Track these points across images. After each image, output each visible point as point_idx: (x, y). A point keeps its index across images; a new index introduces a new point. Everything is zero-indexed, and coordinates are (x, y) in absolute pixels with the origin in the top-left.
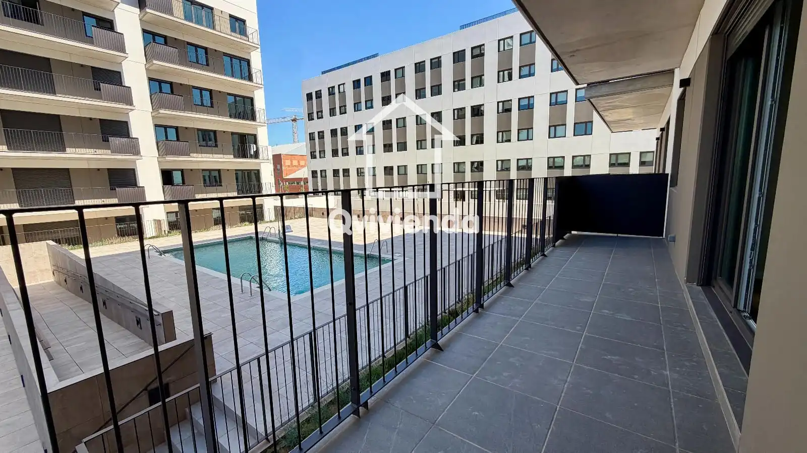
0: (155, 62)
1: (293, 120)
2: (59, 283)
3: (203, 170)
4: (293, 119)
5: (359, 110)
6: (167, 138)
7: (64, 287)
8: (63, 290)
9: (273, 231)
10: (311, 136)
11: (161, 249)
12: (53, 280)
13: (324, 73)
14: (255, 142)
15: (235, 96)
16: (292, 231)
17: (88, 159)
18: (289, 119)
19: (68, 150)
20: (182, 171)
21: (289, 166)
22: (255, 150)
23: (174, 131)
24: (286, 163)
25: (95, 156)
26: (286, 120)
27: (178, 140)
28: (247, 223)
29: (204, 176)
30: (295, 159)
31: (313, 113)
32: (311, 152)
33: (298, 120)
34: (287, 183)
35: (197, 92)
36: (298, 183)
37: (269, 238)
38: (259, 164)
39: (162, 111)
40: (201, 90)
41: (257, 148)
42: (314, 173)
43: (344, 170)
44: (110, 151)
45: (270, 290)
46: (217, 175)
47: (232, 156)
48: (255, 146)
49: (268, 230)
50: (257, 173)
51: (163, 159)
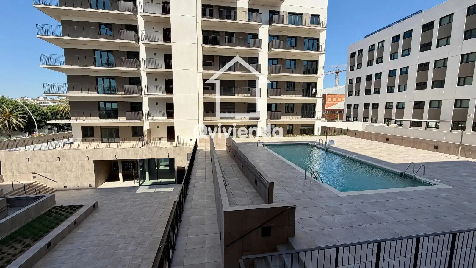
0: (272, 50)
1: (336, 73)
2: (227, 151)
3: (286, 104)
4: (336, 71)
5: (395, 59)
6: (272, 87)
7: (229, 154)
8: (228, 155)
9: (321, 142)
10: (351, 81)
11: (264, 143)
12: (225, 150)
13: (366, 37)
14: (316, 87)
15: (307, 61)
16: (335, 144)
17: (241, 99)
18: (334, 72)
19: (236, 95)
20: (276, 104)
21: (330, 101)
22: (315, 91)
23: (275, 83)
24: (329, 99)
25: (244, 97)
26: (332, 72)
27: (277, 88)
28: (305, 135)
29: (286, 107)
30: (335, 97)
31: (354, 66)
32: (349, 92)
33: (340, 72)
34: (327, 112)
35: (288, 62)
36: (335, 112)
37: (319, 146)
38: (316, 100)
39: (272, 74)
40: (290, 60)
41: (316, 91)
42: (349, 106)
43: (374, 104)
44: (249, 95)
45: (323, 183)
46: (292, 106)
47: (301, 96)
48: (315, 89)
49: (318, 141)
50: (314, 105)
51: (269, 98)
